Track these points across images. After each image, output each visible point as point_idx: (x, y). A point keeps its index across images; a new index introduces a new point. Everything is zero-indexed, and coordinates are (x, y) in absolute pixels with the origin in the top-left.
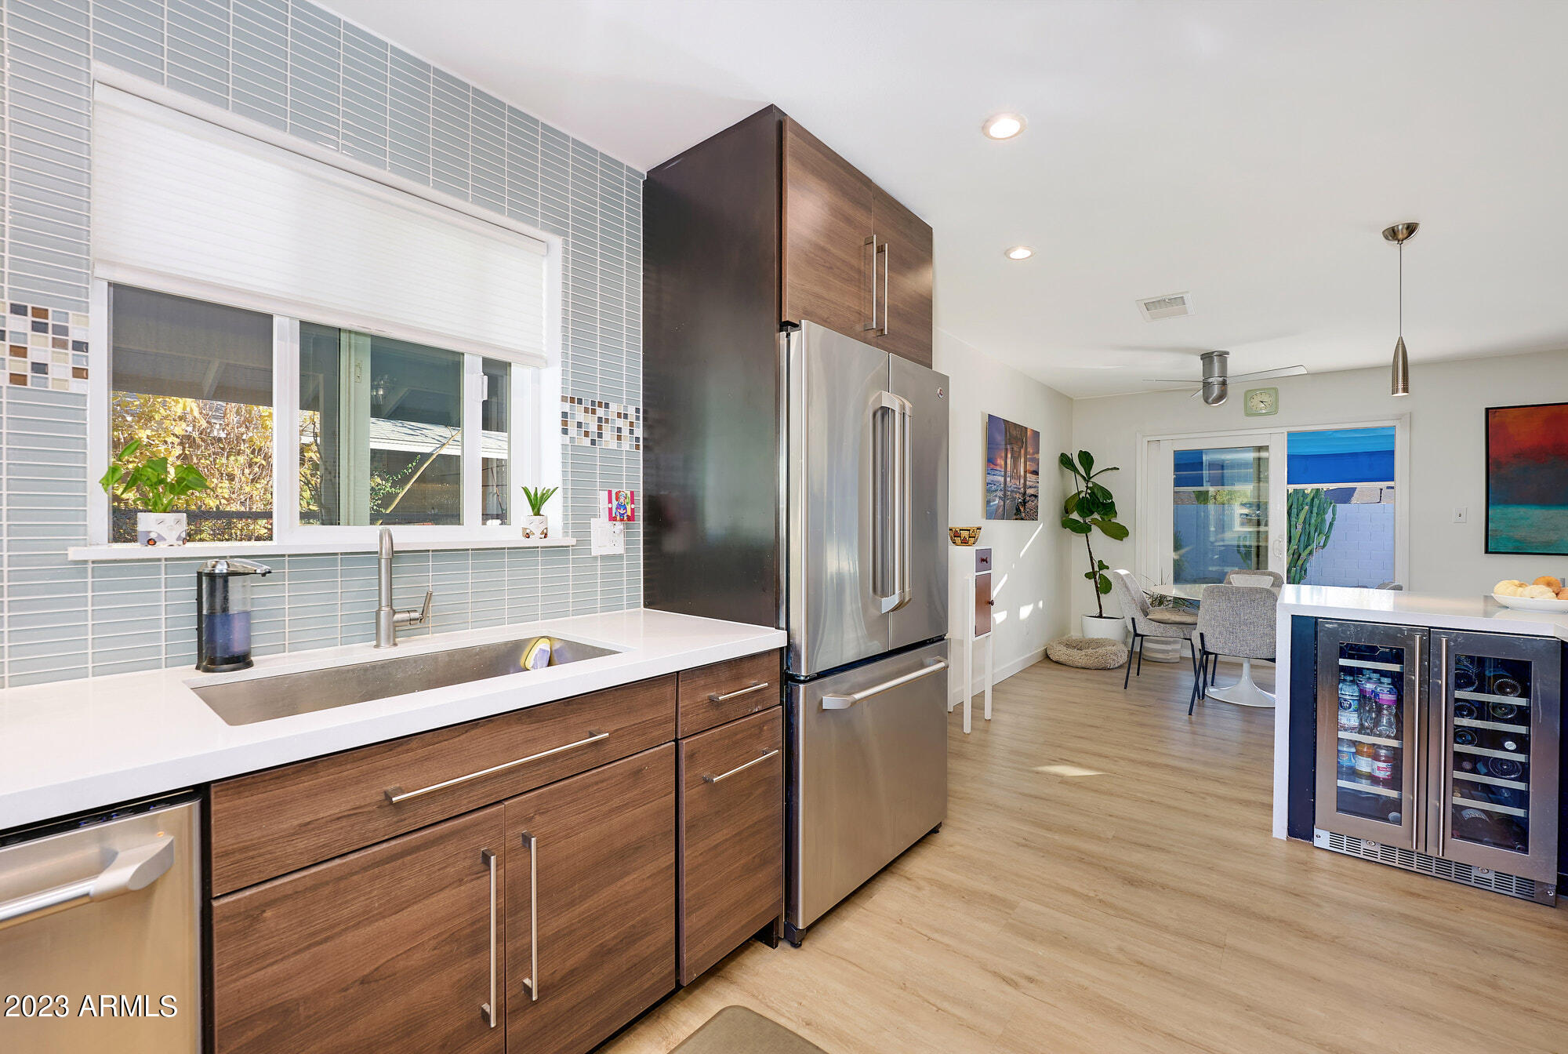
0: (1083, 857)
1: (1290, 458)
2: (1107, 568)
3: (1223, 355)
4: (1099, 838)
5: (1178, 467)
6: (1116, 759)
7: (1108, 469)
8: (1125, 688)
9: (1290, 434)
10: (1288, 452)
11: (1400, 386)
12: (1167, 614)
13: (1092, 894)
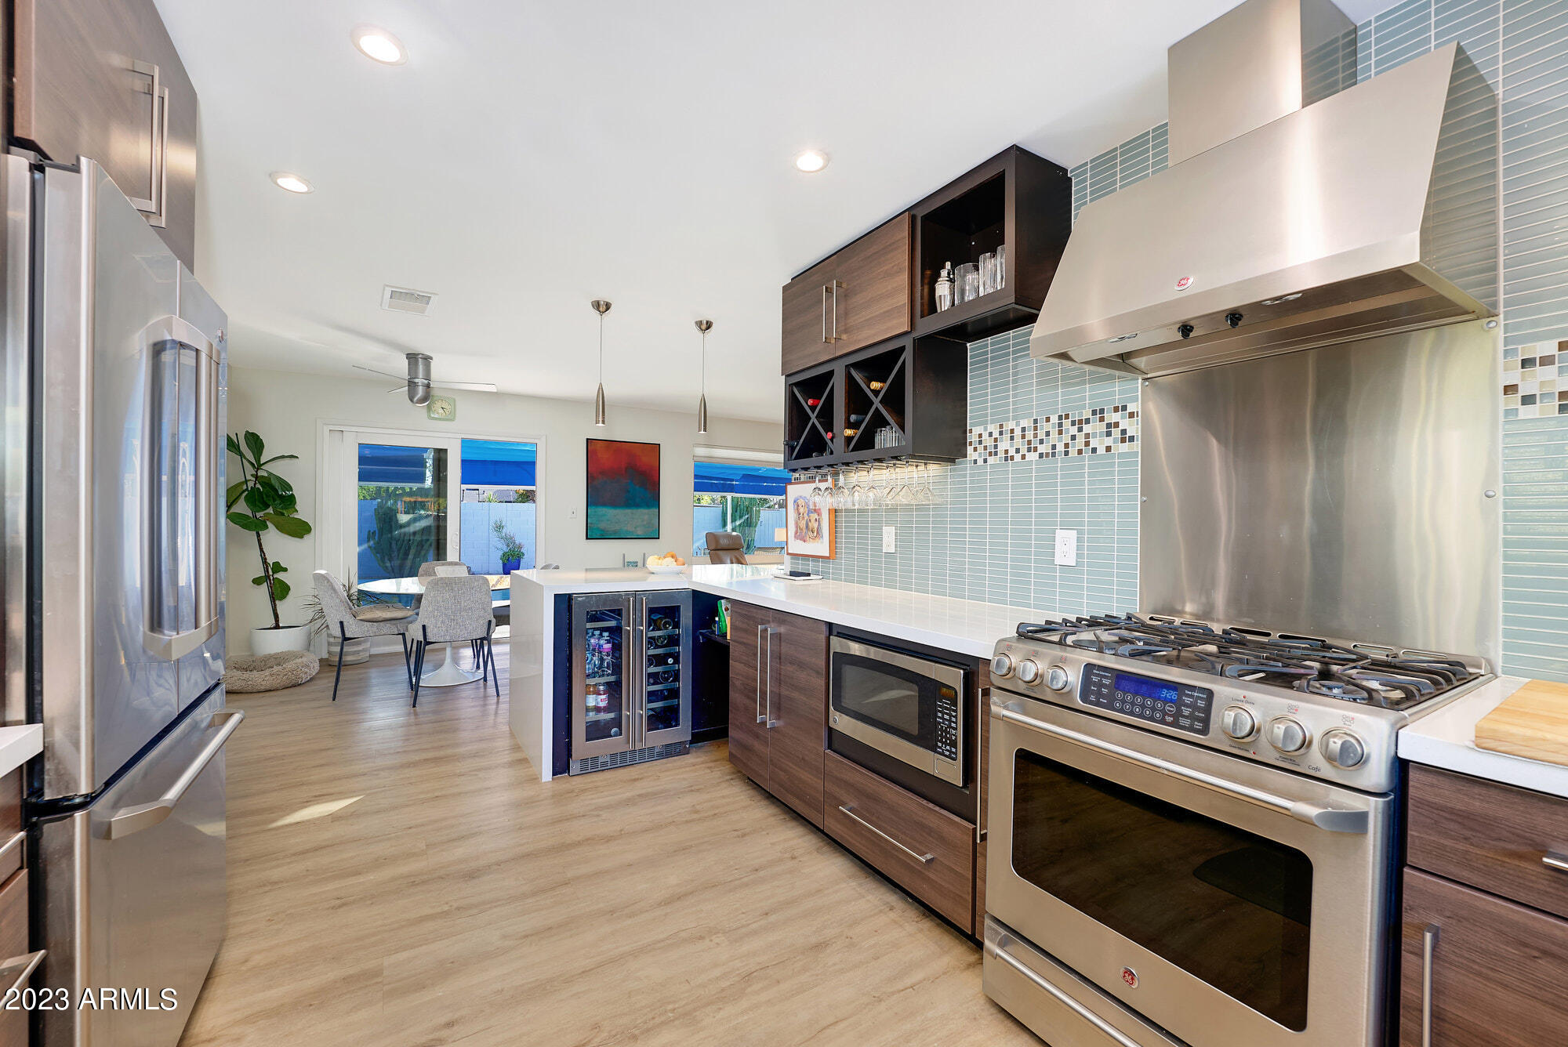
0: (413, 880)
1: (463, 461)
2: (285, 570)
3: (427, 359)
4: (414, 855)
5: (363, 460)
6: (375, 773)
7: (283, 457)
8: (334, 700)
9: (463, 441)
10: (461, 457)
11: (601, 420)
12: (377, 612)
13: (446, 908)
